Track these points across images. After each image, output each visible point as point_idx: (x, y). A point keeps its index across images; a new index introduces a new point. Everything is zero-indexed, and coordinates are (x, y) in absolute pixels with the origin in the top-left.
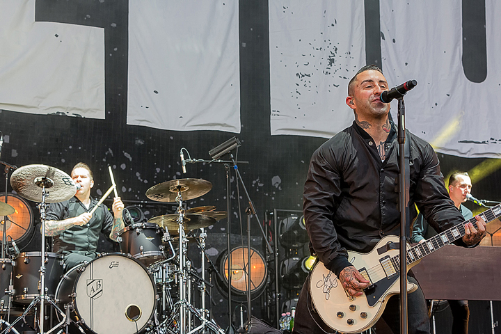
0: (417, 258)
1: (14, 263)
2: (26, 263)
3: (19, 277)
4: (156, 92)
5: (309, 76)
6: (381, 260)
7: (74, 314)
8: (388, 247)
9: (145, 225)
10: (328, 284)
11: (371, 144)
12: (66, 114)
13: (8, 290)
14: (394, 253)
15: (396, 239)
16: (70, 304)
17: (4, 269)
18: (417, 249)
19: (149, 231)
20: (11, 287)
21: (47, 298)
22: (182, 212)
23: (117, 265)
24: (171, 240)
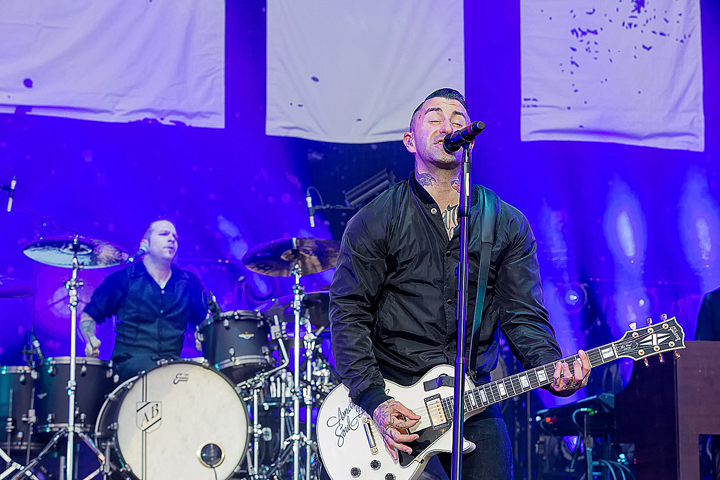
0: (480, 404)
1: (34, 375)
2: (51, 374)
3: (41, 396)
4: (315, 79)
5: (595, 32)
6: (426, 400)
7: (116, 457)
8: (441, 381)
9: (238, 315)
10: (345, 423)
11: (434, 211)
12: (160, 121)
13: (27, 417)
14: (447, 392)
15: (450, 371)
16: (111, 440)
17: (24, 383)
18: (482, 392)
19: (246, 323)
20: (32, 412)
21: (78, 430)
22: (300, 293)
23: (185, 380)
24: (282, 338)
